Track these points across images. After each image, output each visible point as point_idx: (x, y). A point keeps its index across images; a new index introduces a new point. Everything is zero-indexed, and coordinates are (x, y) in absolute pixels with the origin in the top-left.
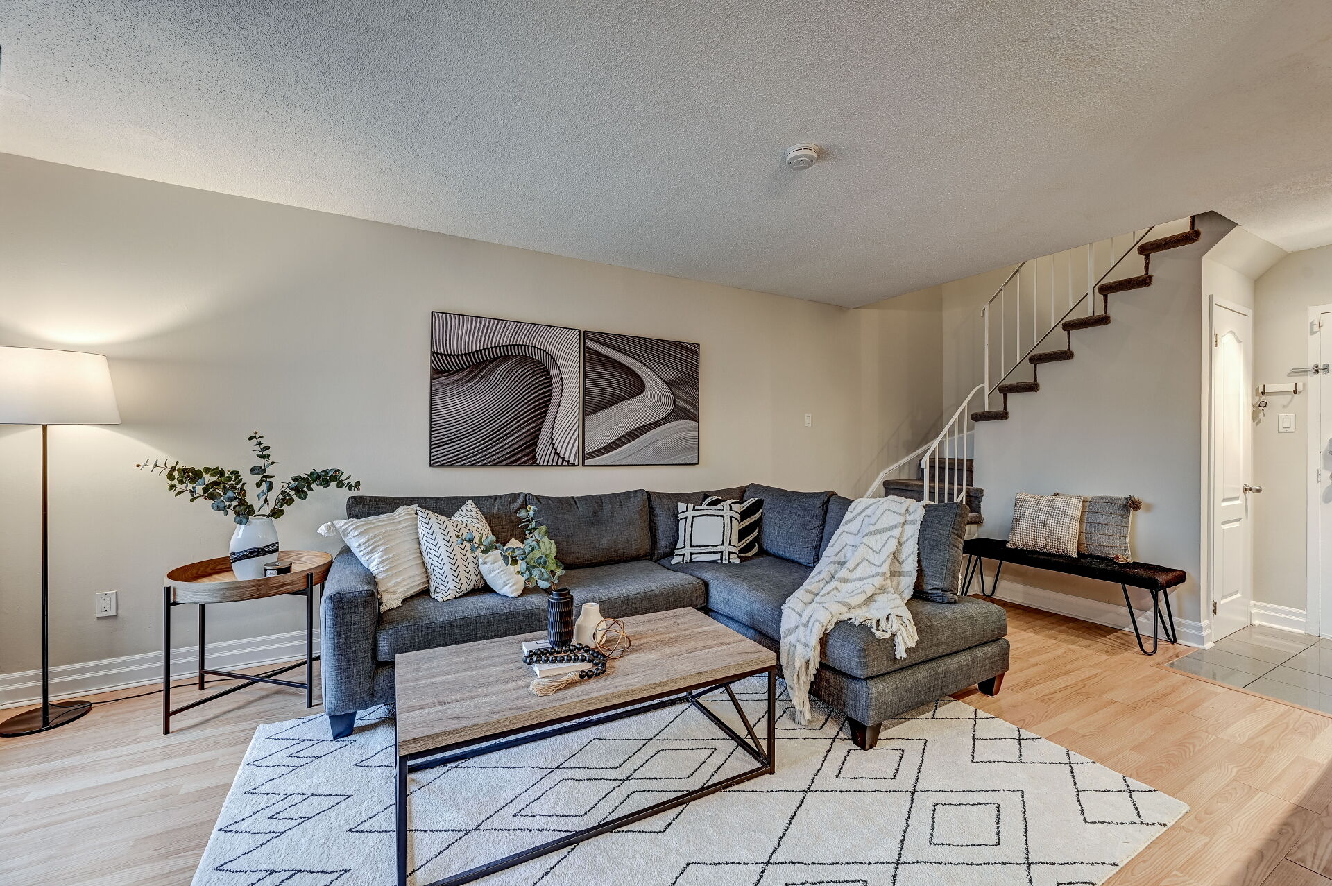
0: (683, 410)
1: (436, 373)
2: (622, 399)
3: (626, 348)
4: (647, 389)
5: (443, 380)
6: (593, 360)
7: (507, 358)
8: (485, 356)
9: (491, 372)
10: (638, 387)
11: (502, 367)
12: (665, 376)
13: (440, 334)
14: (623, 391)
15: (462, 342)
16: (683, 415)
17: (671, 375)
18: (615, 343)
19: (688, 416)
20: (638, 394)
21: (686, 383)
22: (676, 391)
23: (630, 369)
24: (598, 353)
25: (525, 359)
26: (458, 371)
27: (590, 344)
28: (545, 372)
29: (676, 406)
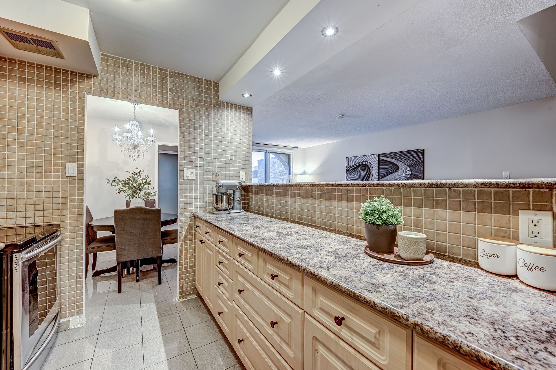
0: (415, 175)
1: (347, 171)
2: (391, 173)
3: (392, 156)
4: (400, 169)
5: (348, 173)
6: (382, 162)
7: (360, 165)
8: (355, 166)
9: (357, 169)
10: (397, 168)
11: (359, 169)
12: (407, 164)
13: (347, 163)
14: (392, 171)
15: (352, 163)
16: (415, 177)
17: (410, 163)
18: (388, 156)
19: (418, 177)
20: (397, 171)
21: (416, 165)
22: (412, 168)
23: (394, 163)
24: (383, 160)
25: (364, 165)
26: (351, 170)
27: (381, 158)
28: (369, 168)
29: (412, 174)
